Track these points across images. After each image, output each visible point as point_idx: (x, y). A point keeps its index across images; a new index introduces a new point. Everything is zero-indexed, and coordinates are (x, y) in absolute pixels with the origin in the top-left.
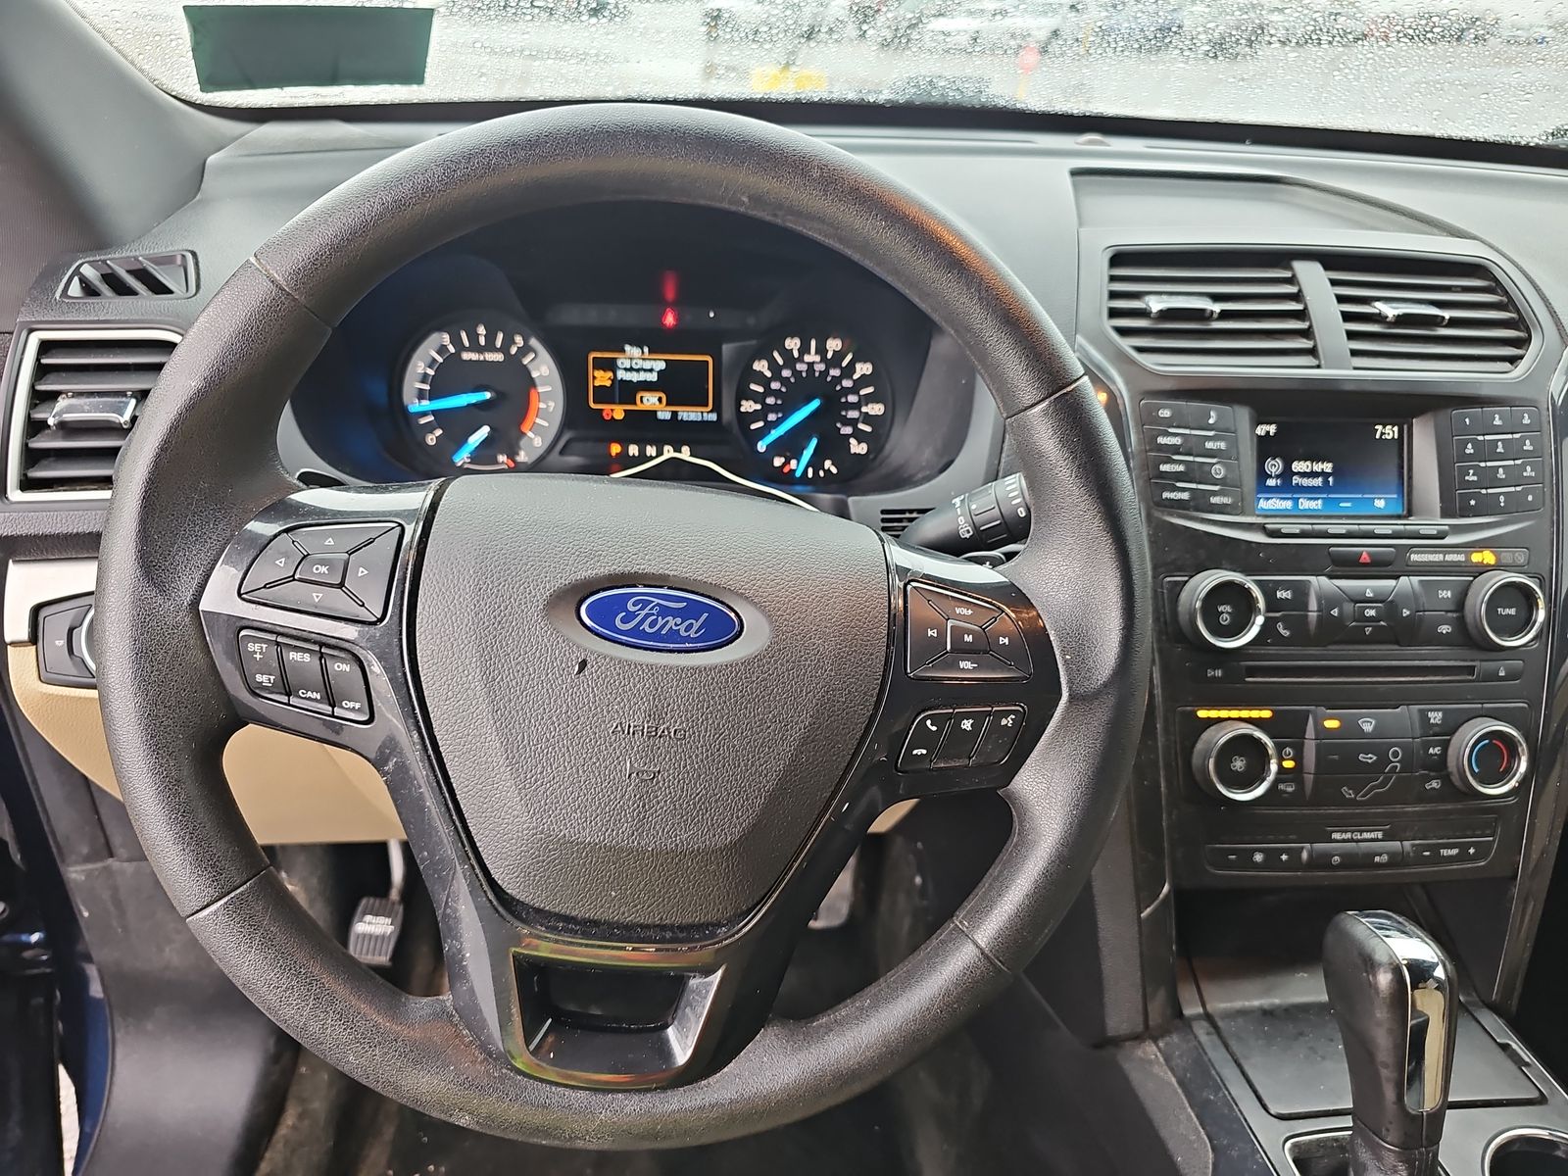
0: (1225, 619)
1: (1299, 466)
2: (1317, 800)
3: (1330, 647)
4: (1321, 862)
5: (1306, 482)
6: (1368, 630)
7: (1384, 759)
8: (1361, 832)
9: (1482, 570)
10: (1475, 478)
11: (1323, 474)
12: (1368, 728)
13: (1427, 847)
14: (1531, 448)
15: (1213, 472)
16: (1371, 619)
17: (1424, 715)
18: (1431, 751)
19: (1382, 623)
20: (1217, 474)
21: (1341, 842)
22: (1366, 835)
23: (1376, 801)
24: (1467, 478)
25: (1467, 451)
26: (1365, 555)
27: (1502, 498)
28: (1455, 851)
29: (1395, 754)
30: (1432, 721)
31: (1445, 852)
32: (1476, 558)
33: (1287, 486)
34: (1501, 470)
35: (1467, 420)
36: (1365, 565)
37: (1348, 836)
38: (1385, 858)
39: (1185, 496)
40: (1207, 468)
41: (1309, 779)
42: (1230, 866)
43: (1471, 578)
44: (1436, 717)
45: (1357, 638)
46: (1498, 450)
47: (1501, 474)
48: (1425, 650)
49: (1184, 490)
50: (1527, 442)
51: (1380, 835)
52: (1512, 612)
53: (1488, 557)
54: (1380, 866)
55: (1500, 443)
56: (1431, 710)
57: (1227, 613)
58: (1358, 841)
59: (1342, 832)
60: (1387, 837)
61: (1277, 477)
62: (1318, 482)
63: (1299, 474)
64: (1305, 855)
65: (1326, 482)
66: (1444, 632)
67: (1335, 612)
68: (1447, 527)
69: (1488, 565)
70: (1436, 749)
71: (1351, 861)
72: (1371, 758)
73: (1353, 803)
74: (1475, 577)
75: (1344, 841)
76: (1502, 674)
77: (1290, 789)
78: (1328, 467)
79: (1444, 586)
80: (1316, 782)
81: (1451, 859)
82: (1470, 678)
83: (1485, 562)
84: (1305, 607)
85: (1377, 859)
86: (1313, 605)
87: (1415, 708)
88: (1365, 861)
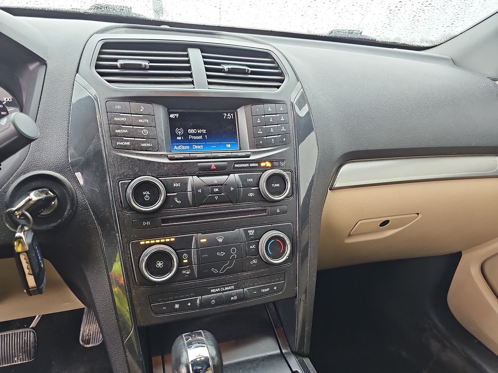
0: (147, 198)
1: (191, 131)
2: (201, 276)
3: (201, 206)
4: (206, 304)
5: (195, 138)
6: (216, 198)
7: (228, 254)
8: (224, 287)
9: (266, 169)
10: (262, 132)
11: (202, 134)
12: (220, 240)
13: (255, 289)
14: (283, 120)
15: (143, 132)
16: (217, 193)
17: (246, 232)
18: (251, 247)
19: (222, 194)
20: (144, 133)
21: (215, 293)
22: (226, 288)
23: (228, 273)
24: (258, 132)
25: (258, 122)
26: (213, 165)
27: (273, 140)
28: (268, 289)
29: (233, 251)
30: (250, 234)
31: (263, 290)
32: (263, 164)
33: (186, 139)
34: (272, 129)
35: (257, 109)
36: (214, 170)
37: (219, 289)
38: (236, 298)
39: (128, 143)
40: (139, 131)
41: (195, 267)
42: (163, 312)
43: (262, 173)
44: (251, 232)
45: (212, 202)
46: (271, 121)
47: (272, 130)
48: (244, 204)
49: (127, 141)
50: (282, 117)
51: (233, 287)
52: (278, 185)
53: (268, 164)
54: (234, 301)
55: (271, 118)
56: (249, 229)
57: (148, 195)
58: (223, 292)
59: (215, 288)
60: (237, 288)
61: (181, 136)
62: (200, 137)
63: (191, 134)
64: (198, 301)
65: (204, 137)
66: (251, 196)
67: (200, 191)
68: (250, 153)
69: (268, 167)
70: (253, 246)
71: (220, 301)
72: (223, 254)
73: (218, 275)
74: (263, 173)
75: (217, 292)
76: (278, 211)
77: (188, 273)
78: (204, 131)
79: (250, 177)
80: (199, 268)
81: (267, 294)
82: (265, 214)
83: (267, 166)
84: (186, 190)
85: (232, 298)
86: (189, 188)
87: (242, 229)
88: (227, 300)
